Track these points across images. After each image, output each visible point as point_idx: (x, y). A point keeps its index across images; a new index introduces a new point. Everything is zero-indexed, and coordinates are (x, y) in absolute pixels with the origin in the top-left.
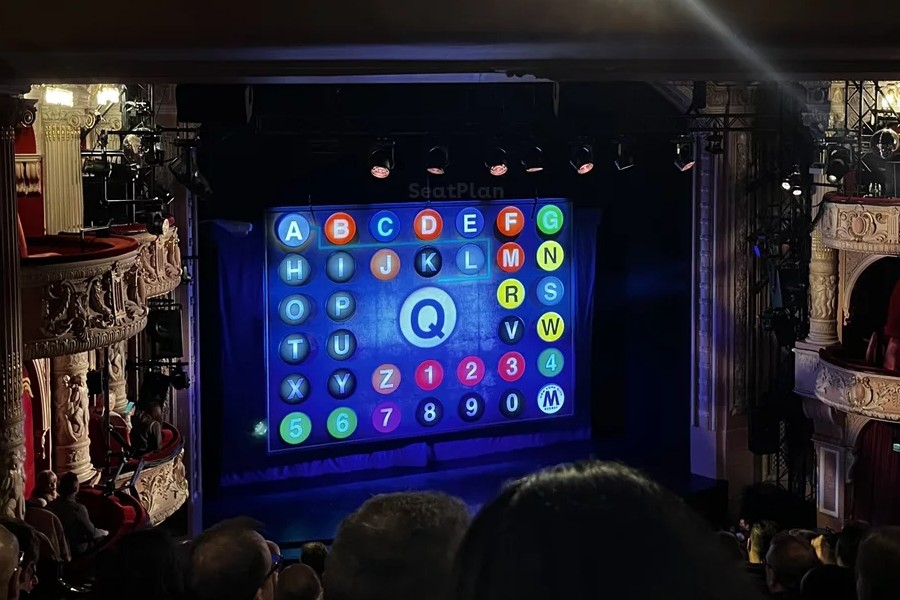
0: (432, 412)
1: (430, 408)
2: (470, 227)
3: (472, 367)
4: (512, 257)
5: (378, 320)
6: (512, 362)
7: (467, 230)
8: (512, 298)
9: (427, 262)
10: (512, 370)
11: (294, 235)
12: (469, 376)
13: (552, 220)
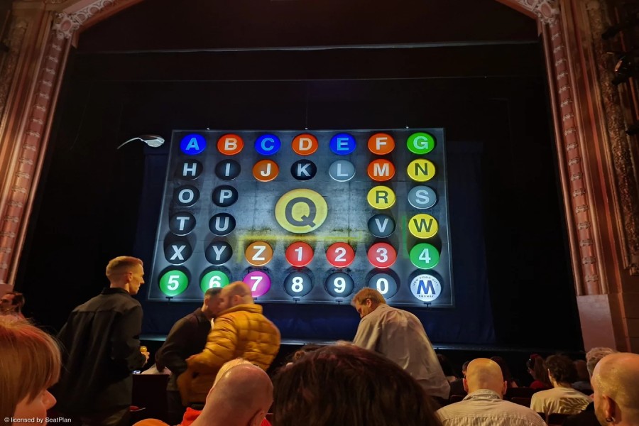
0: (300, 284)
1: (298, 281)
2: (342, 146)
3: (341, 252)
4: (382, 170)
5: (256, 209)
6: (382, 252)
7: (339, 148)
8: (381, 200)
9: (302, 170)
10: (382, 258)
11: (193, 146)
12: (338, 259)
13: (422, 143)
